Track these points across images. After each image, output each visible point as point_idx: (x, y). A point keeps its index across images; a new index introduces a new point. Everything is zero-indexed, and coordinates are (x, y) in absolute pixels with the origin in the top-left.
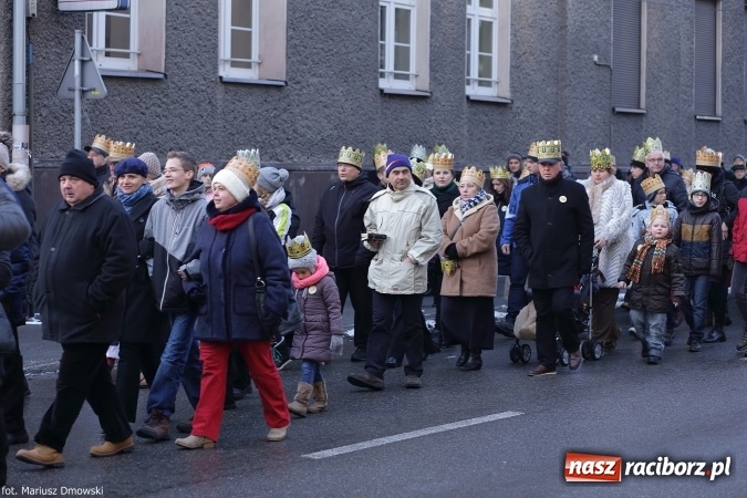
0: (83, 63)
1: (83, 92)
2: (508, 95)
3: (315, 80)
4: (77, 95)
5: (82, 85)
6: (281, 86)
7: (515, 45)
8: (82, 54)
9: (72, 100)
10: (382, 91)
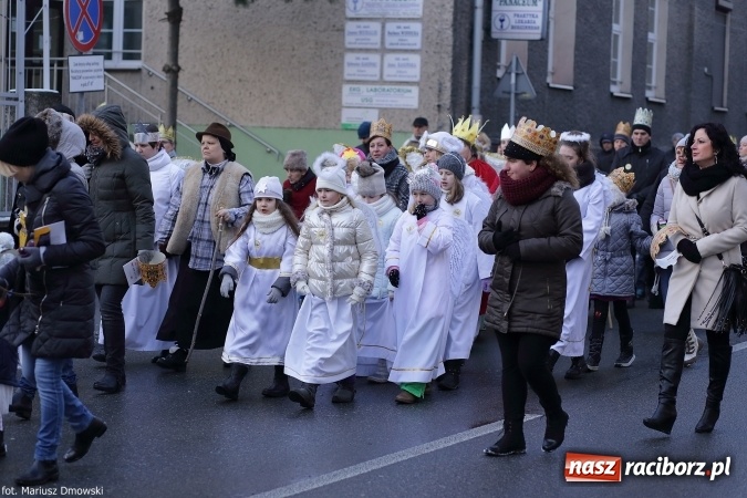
0: (517, 75)
1: (516, 95)
2: (663, 96)
3: (584, 86)
4: (513, 96)
5: (516, 89)
6: (570, 91)
7: (668, 60)
8: (517, 69)
9: (509, 100)
10: (612, 94)
